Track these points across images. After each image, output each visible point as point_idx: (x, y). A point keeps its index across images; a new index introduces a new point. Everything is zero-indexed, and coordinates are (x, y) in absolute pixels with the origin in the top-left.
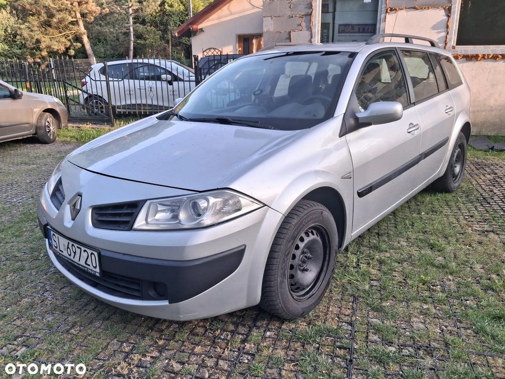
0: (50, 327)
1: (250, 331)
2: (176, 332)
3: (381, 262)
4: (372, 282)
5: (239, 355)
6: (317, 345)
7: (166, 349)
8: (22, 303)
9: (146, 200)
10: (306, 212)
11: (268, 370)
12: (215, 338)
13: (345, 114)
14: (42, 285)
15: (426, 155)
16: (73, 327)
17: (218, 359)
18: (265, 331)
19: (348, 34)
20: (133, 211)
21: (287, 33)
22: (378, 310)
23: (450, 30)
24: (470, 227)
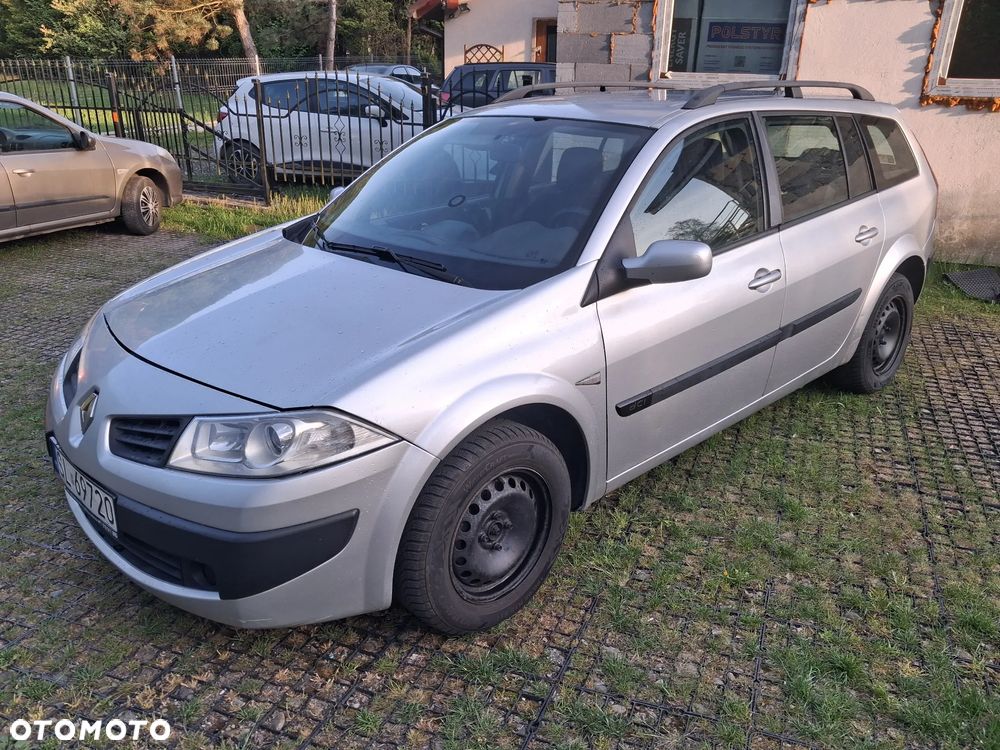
0: (51, 608)
1: (383, 649)
2: (256, 638)
3: (672, 533)
4: (639, 571)
5: (348, 692)
6: (490, 688)
7: (229, 670)
8: (18, 559)
9: (193, 416)
10: (494, 447)
11: (388, 725)
12: (318, 656)
13: (599, 261)
14: (60, 526)
15: (796, 328)
16: (88, 612)
17: (310, 696)
18: (409, 653)
19: (728, 44)
20: (172, 433)
21: (605, 38)
22: (627, 629)
23: (936, 45)
24: (874, 472)
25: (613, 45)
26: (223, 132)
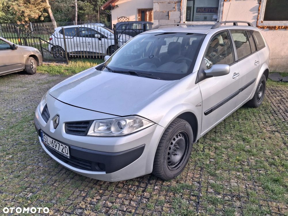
0: (43, 183)
1: (147, 186)
2: (108, 186)
3: (216, 148)
4: (211, 159)
5: (141, 198)
6: (181, 194)
7: (104, 195)
8: (27, 169)
9: (94, 120)
10: (177, 125)
11: (156, 207)
12: (129, 189)
13: (198, 71)
14: (37, 159)
16: (55, 182)
17: (130, 201)
18: (154, 186)
19: (202, 13)
20: (87, 126)
21: (167, 13)
22: (214, 175)
23: (260, 12)
24: (265, 128)
25: (169, 14)
26: (53, 44)
